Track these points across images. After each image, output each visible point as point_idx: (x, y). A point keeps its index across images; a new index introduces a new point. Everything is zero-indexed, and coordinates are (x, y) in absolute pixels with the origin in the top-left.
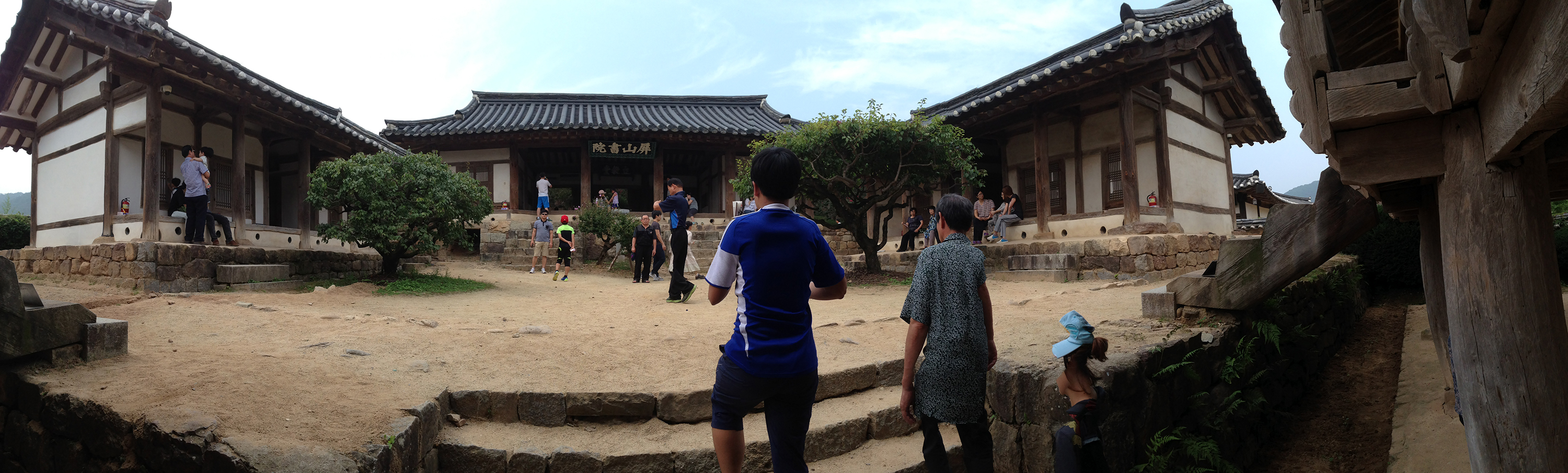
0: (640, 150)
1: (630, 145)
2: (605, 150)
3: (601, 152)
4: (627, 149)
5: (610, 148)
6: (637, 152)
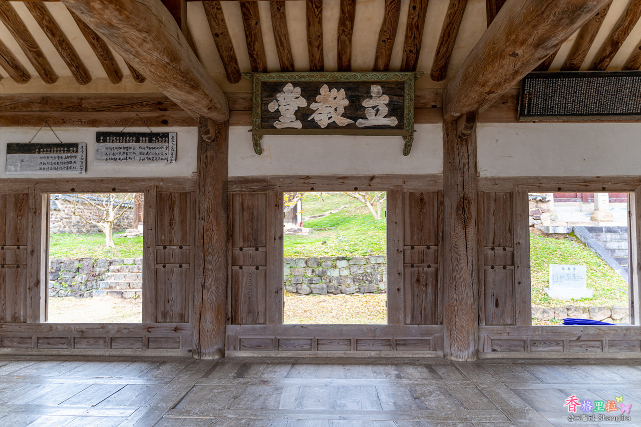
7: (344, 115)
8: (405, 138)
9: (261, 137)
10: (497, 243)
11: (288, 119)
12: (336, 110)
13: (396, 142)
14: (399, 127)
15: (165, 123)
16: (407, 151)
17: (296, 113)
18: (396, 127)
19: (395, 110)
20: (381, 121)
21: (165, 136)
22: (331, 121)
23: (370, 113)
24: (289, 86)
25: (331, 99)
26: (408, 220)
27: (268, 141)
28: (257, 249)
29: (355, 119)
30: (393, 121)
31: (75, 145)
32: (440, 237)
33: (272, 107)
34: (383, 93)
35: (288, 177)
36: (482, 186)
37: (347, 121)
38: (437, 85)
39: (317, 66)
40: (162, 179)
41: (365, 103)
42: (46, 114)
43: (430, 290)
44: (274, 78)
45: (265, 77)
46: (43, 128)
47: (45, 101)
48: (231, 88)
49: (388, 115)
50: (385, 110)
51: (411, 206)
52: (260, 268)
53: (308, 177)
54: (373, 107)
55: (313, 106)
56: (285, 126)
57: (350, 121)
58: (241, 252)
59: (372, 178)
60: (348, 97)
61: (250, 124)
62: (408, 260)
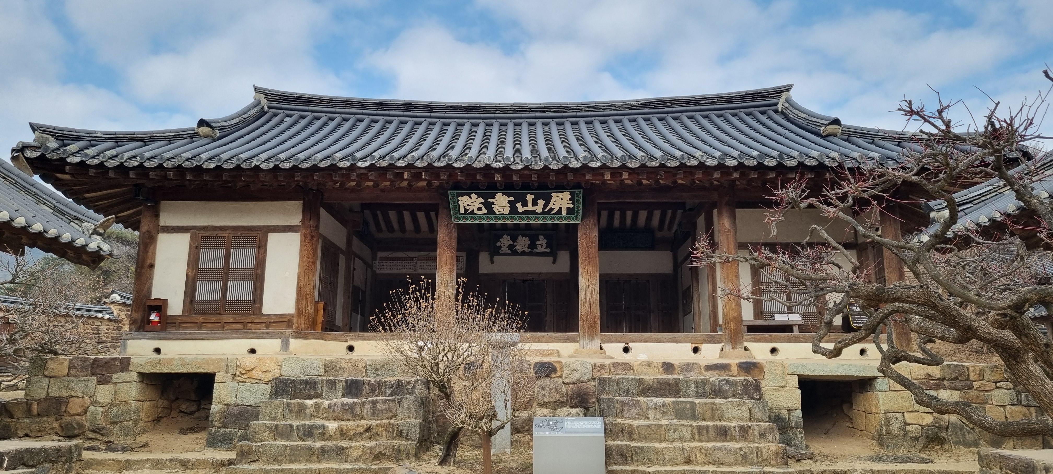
0: (551, 206)
1: (530, 198)
2: (484, 209)
3: (476, 211)
4: (525, 204)
5: (493, 203)
6: (546, 210)
7: (528, 248)
8: (553, 257)
9: (493, 257)
11: (505, 249)
12: (525, 246)
13: (550, 259)
16: (554, 262)
17: (508, 247)
18: (550, 252)
19: (549, 245)
20: (543, 250)
22: (523, 250)
23: (539, 247)
24: (505, 236)
25: (523, 241)
26: (555, 292)
29: (533, 249)
30: (548, 250)
33: (498, 244)
34: (545, 238)
35: (505, 273)
41: (538, 243)
43: (564, 321)
44: (499, 232)
45: (495, 233)
48: (481, 236)
49: (546, 248)
50: (545, 245)
51: (556, 286)
53: (513, 274)
54: (540, 245)
56: (504, 252)
57: (530, 250)
59: (540, 274)
60: (530, 240)
61: (489, 251)
62: (555, 308)
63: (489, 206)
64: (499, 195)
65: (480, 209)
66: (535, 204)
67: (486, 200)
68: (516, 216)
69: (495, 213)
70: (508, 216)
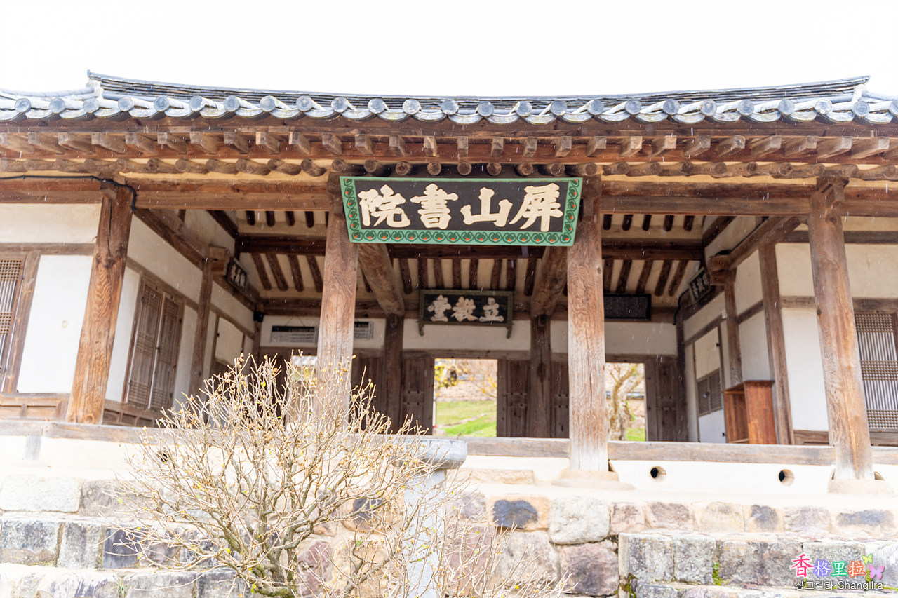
0: (521, 213)
1: (486, 195)
2: (404, 217)
3: (391, 223)
4: (476, 210)
5: (419, 206)
6: (512, 223)
7: (472, 314)
8: (508, 328)
9: (423, 326)
10: (563, 392)
11: (440, 316)
12: (468, 311)
13: (503, 331)
14: (504, 322)
15: (366, 316)
16: (509, 336)
17: (444, 312)
18: (503, 322)
19: (502, 312)
20: (494, 318)
21: (366, 324)
22: (465, 318)
23: (487, 314)
24: (441, 297)
25: (465, 305)
26: (509, 377)
27: (427, 328)
28: (418, 393)
29: (479, 317)
30: (501, 319)
31: (313, 328)
32: (528, 388)
33: (430, 309)
34: (496, 302)
35: (438, 350)
36: (554, 358)
37: (475, 318)
38: (526, 298)
39: (457, 286)
40: (363, 349)
41: (485, 308)
42: (296, 309)
43: (522, 419)
44: (433, 292)
45: (427, 292)
46: (294, 317)
47: (297, 301)
48: (407, 297)
49: (499, 315)
50: (496, 312)
51: (511, 369)
52: (420, 404)
53: (450, 350)
54: (490, 310)
55: (454, 309)
56: (438, 320)
57: (476, 318)
58: (408, 395)
59: (488, 352)
60: (475, 304)
61: (418, 318)
62: (509, 400)
63: (412, 211)
64: (431, 189)
65: (397, 218)
66: (495, 209)
67: (407, 197)
68: (460, 232)
69: (423, 227)
70: (447, 232)
